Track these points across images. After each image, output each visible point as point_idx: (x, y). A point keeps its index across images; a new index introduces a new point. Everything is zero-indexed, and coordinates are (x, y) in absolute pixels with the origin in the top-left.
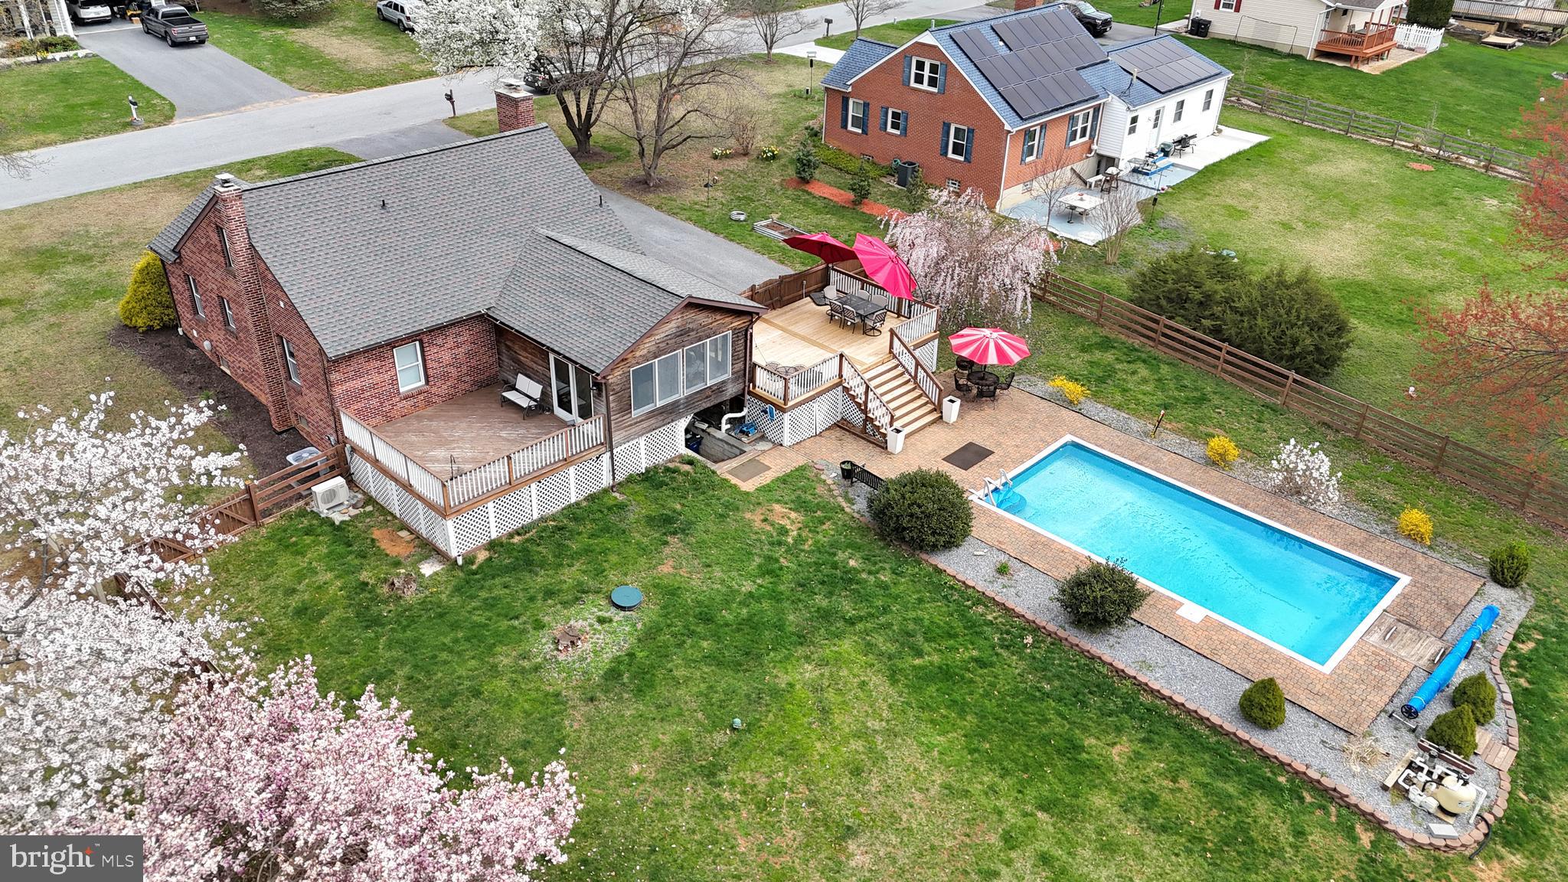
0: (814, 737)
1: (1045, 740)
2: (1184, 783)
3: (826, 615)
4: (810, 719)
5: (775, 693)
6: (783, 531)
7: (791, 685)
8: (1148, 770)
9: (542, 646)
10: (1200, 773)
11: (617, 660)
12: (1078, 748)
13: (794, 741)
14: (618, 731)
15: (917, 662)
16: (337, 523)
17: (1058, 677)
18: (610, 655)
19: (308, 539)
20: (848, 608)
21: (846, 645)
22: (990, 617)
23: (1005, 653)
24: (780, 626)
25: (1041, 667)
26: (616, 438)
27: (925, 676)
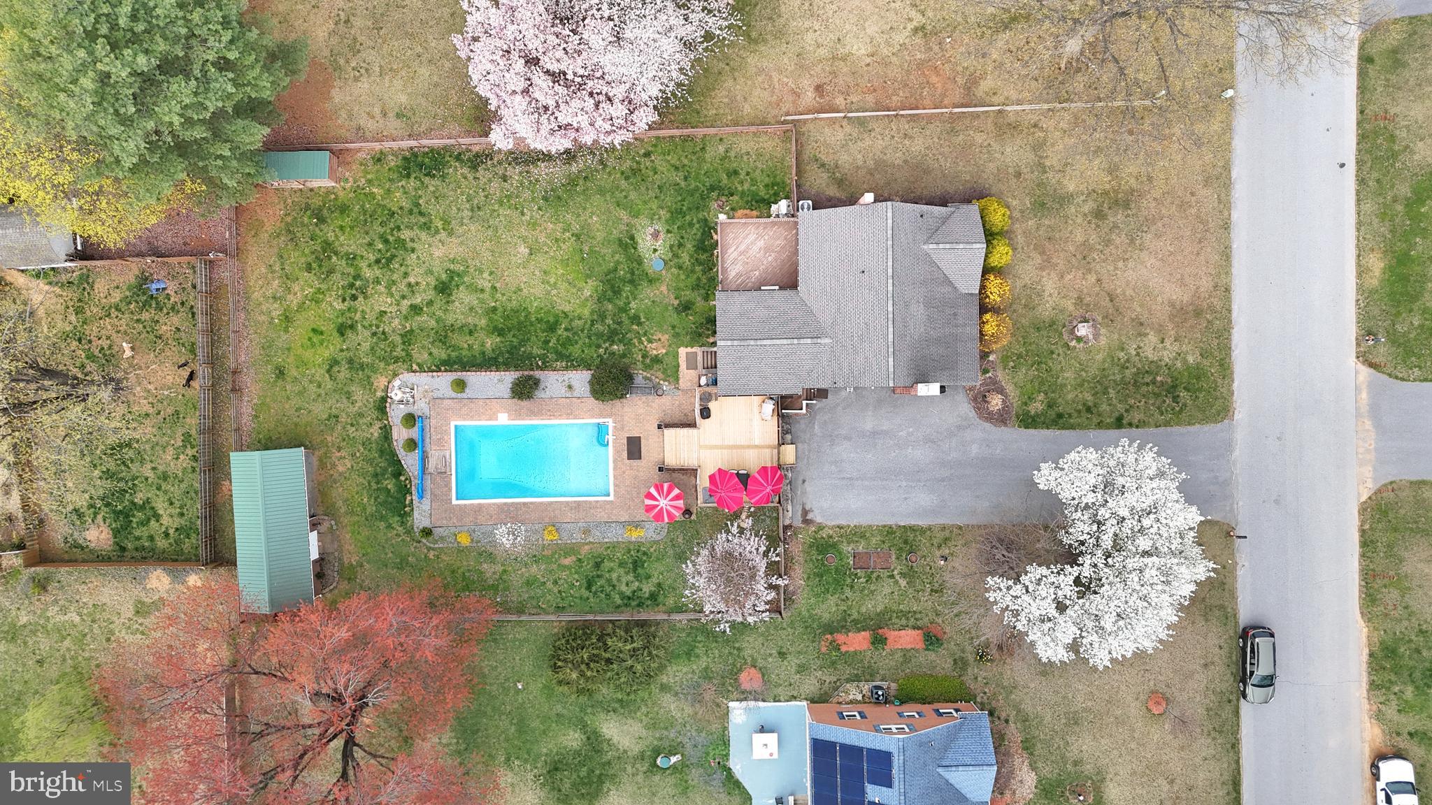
0: (565, 273)
3: (602, 317)
4: (571, 277)
7: (587, 283)
8: (477, 343)
9: (660, 227)
10: (465, 352)
12: (499, 335)
13: (568, 266)
14: (611, 224)
15: (563, 326)
17: (522, 356)
18: (640, 242)
20: (599, 327)
21: (586, 312)
22: (558, 363)
23: (543, 352)
24: (609, 300)
25: (530, 356)
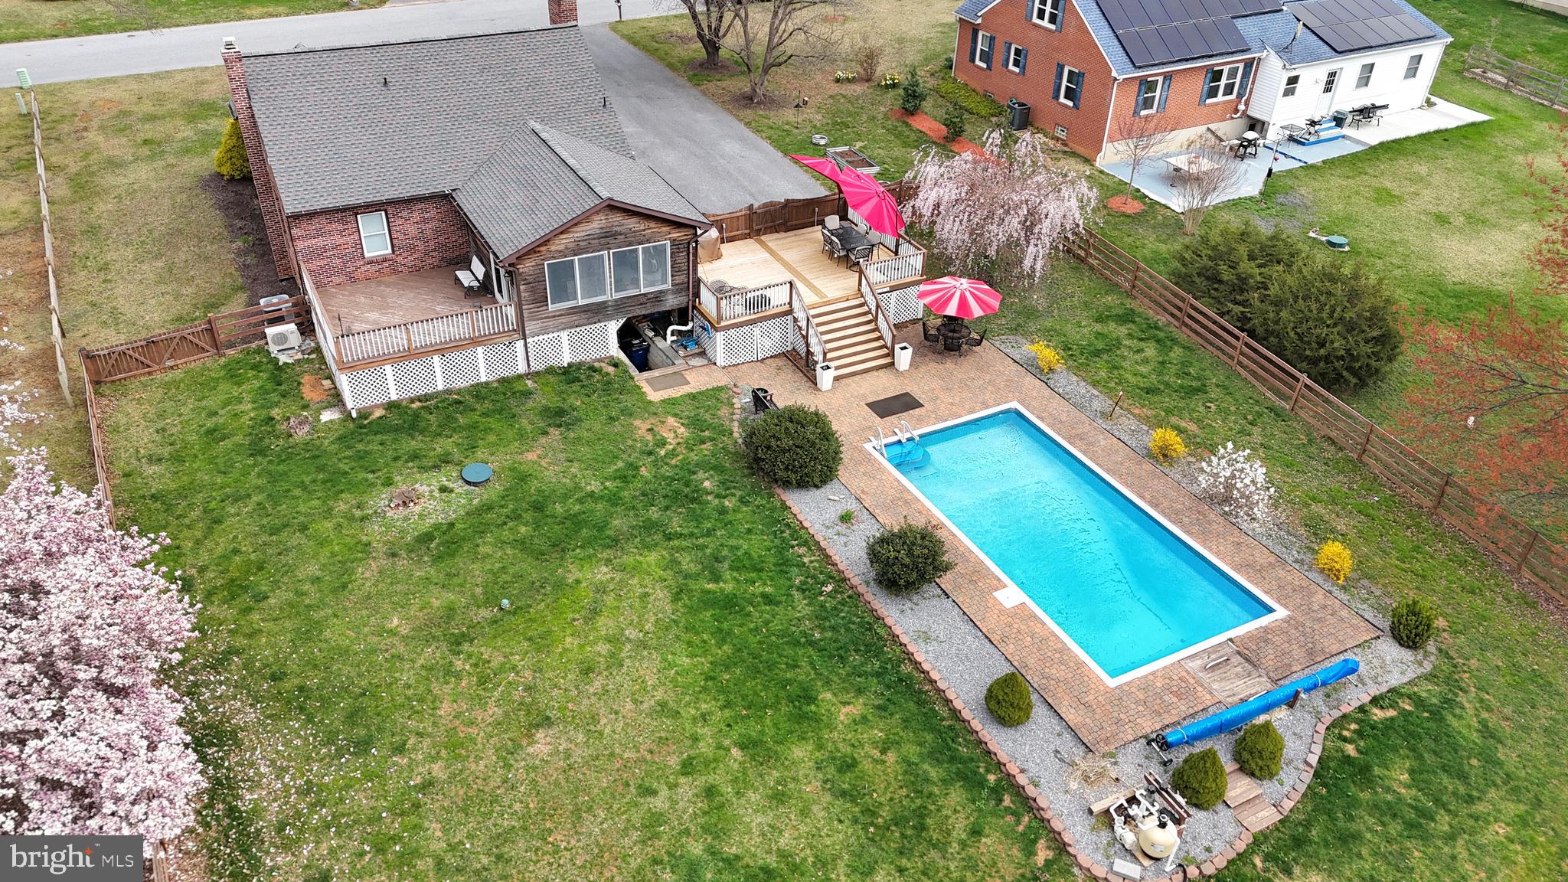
0: (569, 631)
1: (784, 684)
2: (891, 757)
3: (649, 526)
4: (577, 616)
5: (559, 585)
6: (663, 443)
7: (578, 582)
8: (865, 736)
9: (380, 500)
10: (911, 750)
11: (437, 527)
12: (812, 700)
13: (550, 632)
14: (399, 587)
15: (711, 586)
16: (281, 363)
17: (833, 628)
18: (432, 521)
19: (251, 373)
20: (676, 524)
21: (652, 557)
22: (806, 560)
23: (797, 596)
24: (601, 528)
25: (822, 616)
26: (529, 327)
27: (709, 601)
